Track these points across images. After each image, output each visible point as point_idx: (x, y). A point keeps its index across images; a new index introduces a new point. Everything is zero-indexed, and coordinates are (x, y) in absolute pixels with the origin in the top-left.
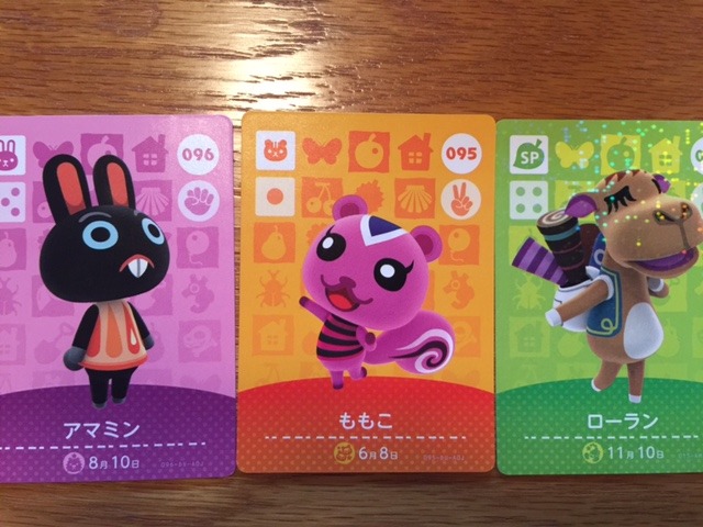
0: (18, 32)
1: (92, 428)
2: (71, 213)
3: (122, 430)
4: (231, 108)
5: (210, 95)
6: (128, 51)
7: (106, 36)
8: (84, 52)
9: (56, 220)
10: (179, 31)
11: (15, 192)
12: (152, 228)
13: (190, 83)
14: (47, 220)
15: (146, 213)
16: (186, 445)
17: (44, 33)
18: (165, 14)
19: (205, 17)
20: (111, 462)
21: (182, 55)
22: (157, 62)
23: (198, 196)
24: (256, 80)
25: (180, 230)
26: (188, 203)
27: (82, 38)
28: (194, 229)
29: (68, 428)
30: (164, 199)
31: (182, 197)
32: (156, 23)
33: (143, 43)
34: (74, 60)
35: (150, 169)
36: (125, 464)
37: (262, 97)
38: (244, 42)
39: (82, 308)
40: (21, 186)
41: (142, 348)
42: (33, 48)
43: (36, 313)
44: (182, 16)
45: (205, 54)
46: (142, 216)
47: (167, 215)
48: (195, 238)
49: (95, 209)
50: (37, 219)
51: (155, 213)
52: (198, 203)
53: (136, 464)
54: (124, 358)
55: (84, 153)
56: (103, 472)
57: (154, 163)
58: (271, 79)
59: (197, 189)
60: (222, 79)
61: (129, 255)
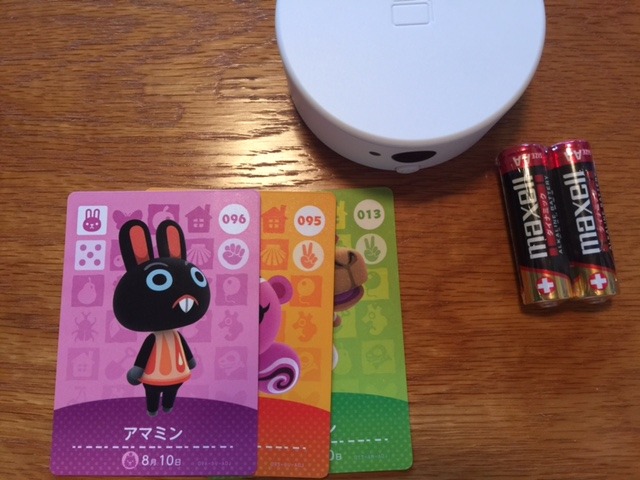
0: (80, 128)
1: (145, 432)
2: (139, 263)
3: (169, 434)
4: (236, 175)
5: (220, 166)
6: (160, 138)
7: (144, 128)
8: (128, 140)
9: (127, 269)
10: (197, 122)
11: (98, 248)
12: (198, 275)
13: (206, 158)
14: (120, 269)
15: (194, 263)
16: (218, 447)
17: (99, 128)
18: (187, 110)
19: (216, 111)
20: (159, 460)
21: (200, 139)
22: (181, 145)
23: (233, 250)
24: (254, 154)
25: (218, 276)
26: (226, 256)
27: (127, 131)
28: (230, 276)
29: (128, 431)
30: (208, 252)
31: (221, 251)
32: (180, 117)
33: (171, 131)
34: (121, 147)
35: (198, 230)
36: (170, 462)
37: (258, 165)
38: (245, 127)
39: (143, 336)
40: (103, 244)
41: (187, 368)
42: (91, 138)
43: (109, 339)
44: (199, 111)
45: (216, 137)
46: (192, 266)
47: (209, 265)
48: (230, 282)
49: (157, 260)
50: (113, 267)
51: (200, 263)
52: (233, 256)
53: (178, 462)
54: (173, 376)
55: (150, 218)
56: (153, 469)
57: (201, 226)
58: (265, 152)
59: (233, 245)
60: (229, 154)
61: (179, 296)
